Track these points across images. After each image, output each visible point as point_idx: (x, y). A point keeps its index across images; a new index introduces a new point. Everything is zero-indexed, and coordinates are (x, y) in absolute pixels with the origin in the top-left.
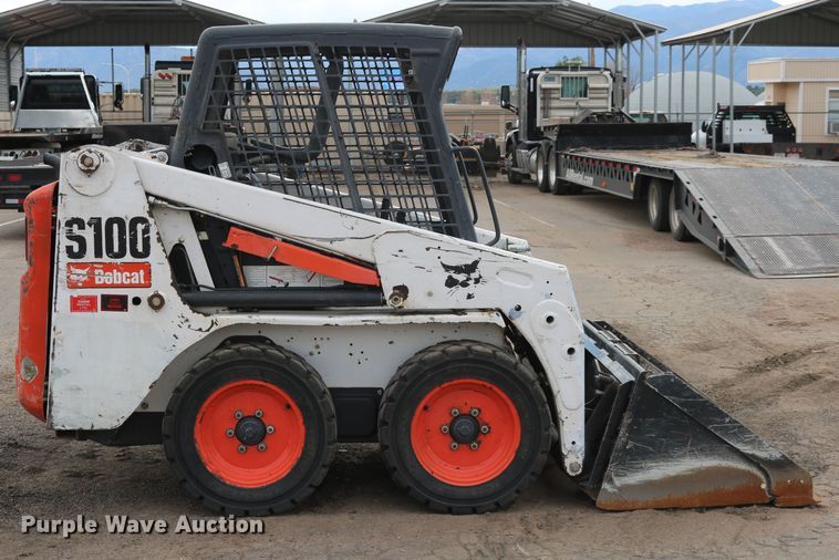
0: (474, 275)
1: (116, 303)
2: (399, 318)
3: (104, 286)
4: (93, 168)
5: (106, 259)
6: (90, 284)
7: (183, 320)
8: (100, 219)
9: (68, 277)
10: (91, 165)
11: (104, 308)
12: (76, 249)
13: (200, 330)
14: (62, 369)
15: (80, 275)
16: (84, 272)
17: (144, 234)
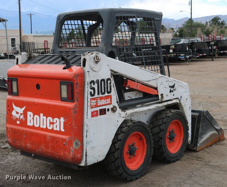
0: (174, 88)
1: (103, 112)
2: (162, 104)
3: (100, 106)
4: (99, 60)
5: (101, 95)
6: (96, 106)
7: (119, 114)
8: (99, 80)
9: (91, 104)
10: (98, 59)
11: (100, 114)
12: (93, 93)
13: (123, 117)
14: (89, 141)
15: (94, 103)
16: (94, 101)
17: (110, 85)
